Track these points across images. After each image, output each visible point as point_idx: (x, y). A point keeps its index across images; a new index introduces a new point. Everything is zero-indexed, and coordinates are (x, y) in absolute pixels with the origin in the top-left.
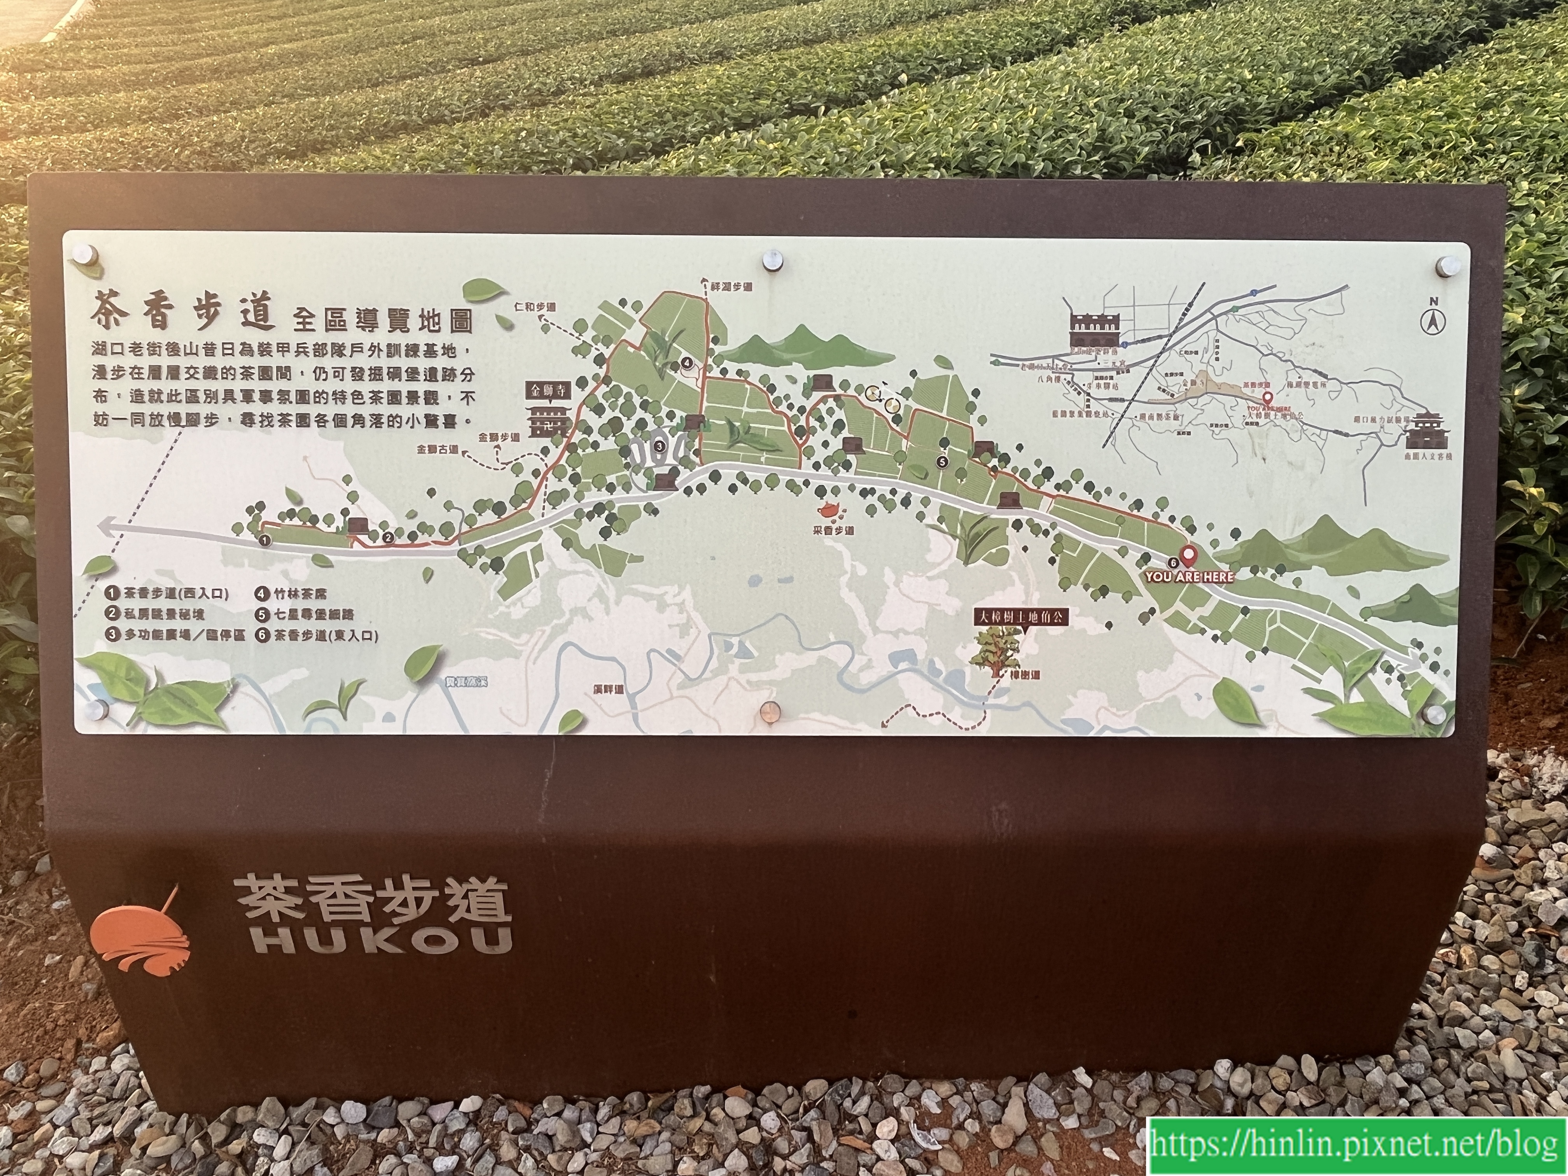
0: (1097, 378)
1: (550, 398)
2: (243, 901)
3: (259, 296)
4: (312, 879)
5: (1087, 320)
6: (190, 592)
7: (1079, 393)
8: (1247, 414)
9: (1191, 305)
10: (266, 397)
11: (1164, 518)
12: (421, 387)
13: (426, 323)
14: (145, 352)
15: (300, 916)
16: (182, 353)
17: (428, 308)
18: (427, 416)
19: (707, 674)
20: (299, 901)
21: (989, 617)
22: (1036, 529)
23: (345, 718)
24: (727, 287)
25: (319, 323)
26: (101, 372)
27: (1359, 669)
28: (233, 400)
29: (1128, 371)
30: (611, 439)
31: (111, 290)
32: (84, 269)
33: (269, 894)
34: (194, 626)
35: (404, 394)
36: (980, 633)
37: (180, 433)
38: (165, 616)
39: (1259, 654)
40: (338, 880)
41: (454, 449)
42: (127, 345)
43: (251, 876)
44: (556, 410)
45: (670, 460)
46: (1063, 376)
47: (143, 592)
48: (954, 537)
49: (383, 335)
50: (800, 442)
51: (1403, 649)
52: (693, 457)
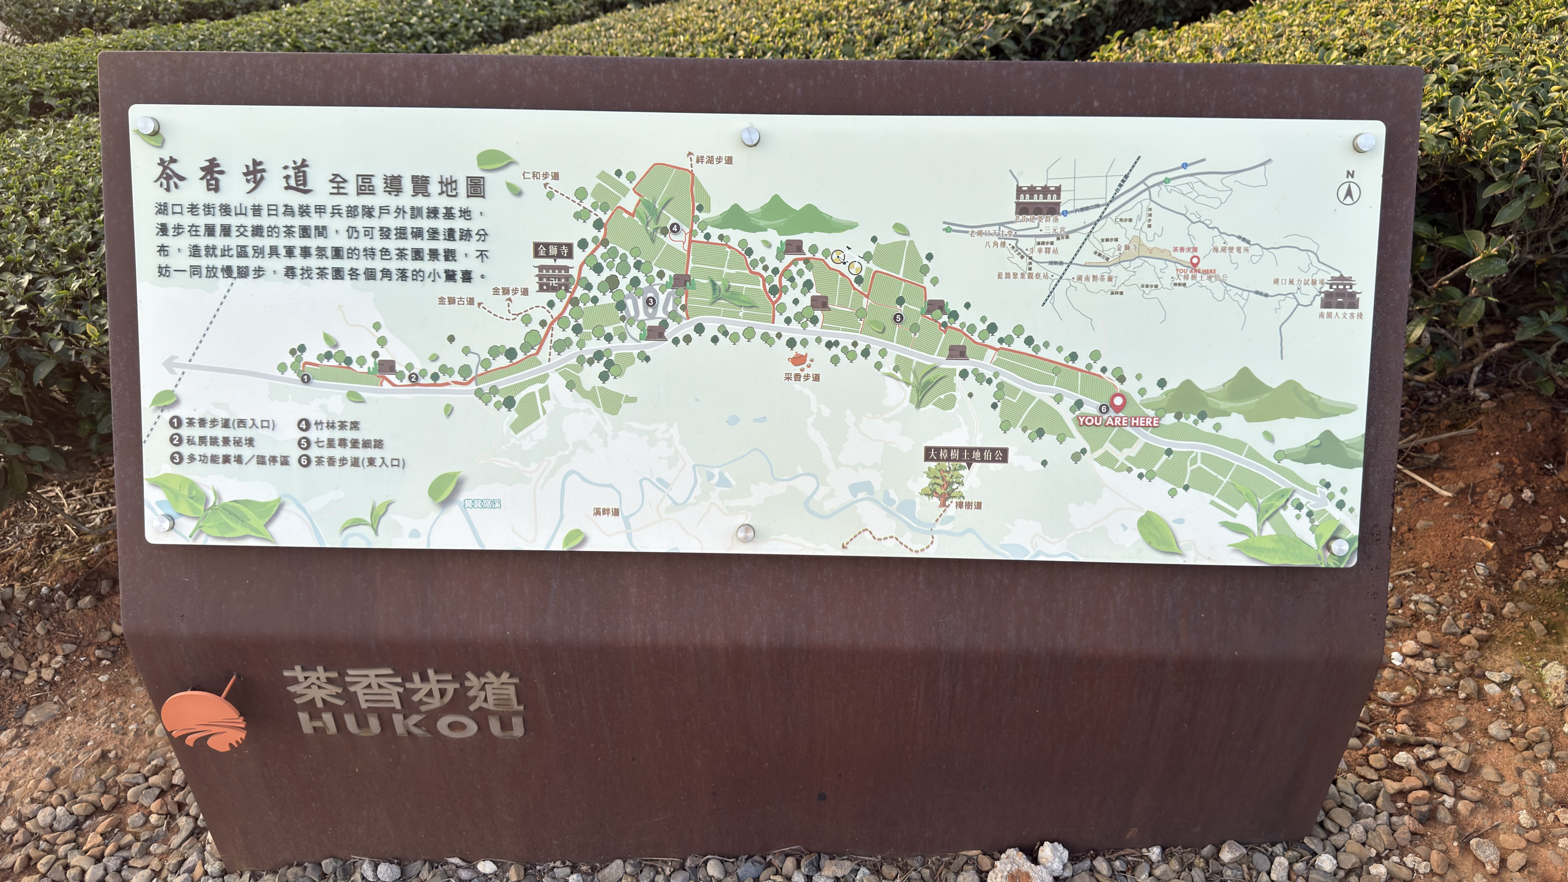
0: (1039, 243)
1: (555, 257)
2: (292, 689)
3: (299, 164)
4: (350, 672)
5: (1032, 191)
6: (242, 423)
7: (1022, 257)
8: (1175, 276)
9: (1126, 177)
10: (306, 252)
11: (1096, 369)
12: (441, 245)
13: (444, 189)
14: (201, 212)
15: (340, 703)
16: (233, 213)
17: (447, 175)
18: (446, 271)
19: (691, 500)
20: (340, 690)
21: (938, 455)
22: (980, 378)
23: (376, 533)
24: (710, 160)
25: (351, 187)
26: (163, 229)
27: (1271, 506)
28: (277, 255)
29: (1067, 237)
30: (609, 294)
31: (171, 157)
32: (148, 139)
33: (313, 684)
34: (246, 452)
35: (426, 252)
36: (929, 469)
37: (232, 284)
38: (221, 443)
39: (1180, 490)
40: (372, 672)
41: (471, 301)
42: (186, 206)
43: (298, 668)
44: (560, 268)
45: (661, 314)
46: (1008, 242)
47: (202, 422)
48: (908, 384)
49: (407, 199)
50: (774, 299)
51: (1313, 489)
52: (680, 312)
